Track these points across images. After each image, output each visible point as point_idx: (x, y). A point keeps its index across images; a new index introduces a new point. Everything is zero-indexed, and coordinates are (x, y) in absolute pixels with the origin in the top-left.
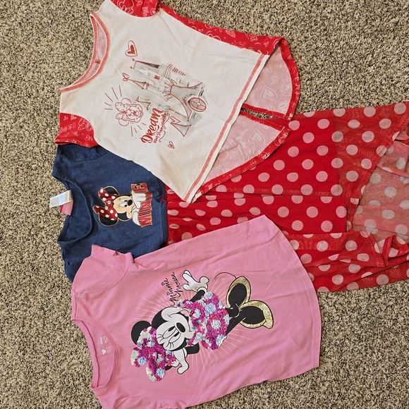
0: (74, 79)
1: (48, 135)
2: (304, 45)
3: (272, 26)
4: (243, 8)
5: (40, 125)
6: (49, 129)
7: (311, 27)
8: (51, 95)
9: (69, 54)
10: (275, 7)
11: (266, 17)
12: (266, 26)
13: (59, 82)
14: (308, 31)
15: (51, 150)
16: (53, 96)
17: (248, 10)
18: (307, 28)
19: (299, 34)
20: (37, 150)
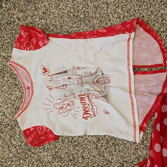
0: (15, 101)
1: (14, 143)
2: (153, 17)
3: (126, 14)
4: (102, 12)
5: (6, 139)
7: (152, 3)
8: (4, 117)
10: (122, 2)
11: (119, 10)
12: (122, 16)
13: (6, 107)
14: (150, 7)
16: (6, 117)
17: (106, 12)
18: (149, 6)
19: (146, 12)
20: (11, 155)
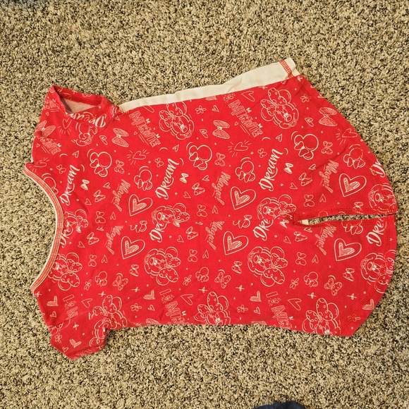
6: (31, 314)
9: (27, 194)
15: (45, 345)
